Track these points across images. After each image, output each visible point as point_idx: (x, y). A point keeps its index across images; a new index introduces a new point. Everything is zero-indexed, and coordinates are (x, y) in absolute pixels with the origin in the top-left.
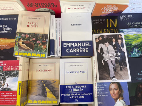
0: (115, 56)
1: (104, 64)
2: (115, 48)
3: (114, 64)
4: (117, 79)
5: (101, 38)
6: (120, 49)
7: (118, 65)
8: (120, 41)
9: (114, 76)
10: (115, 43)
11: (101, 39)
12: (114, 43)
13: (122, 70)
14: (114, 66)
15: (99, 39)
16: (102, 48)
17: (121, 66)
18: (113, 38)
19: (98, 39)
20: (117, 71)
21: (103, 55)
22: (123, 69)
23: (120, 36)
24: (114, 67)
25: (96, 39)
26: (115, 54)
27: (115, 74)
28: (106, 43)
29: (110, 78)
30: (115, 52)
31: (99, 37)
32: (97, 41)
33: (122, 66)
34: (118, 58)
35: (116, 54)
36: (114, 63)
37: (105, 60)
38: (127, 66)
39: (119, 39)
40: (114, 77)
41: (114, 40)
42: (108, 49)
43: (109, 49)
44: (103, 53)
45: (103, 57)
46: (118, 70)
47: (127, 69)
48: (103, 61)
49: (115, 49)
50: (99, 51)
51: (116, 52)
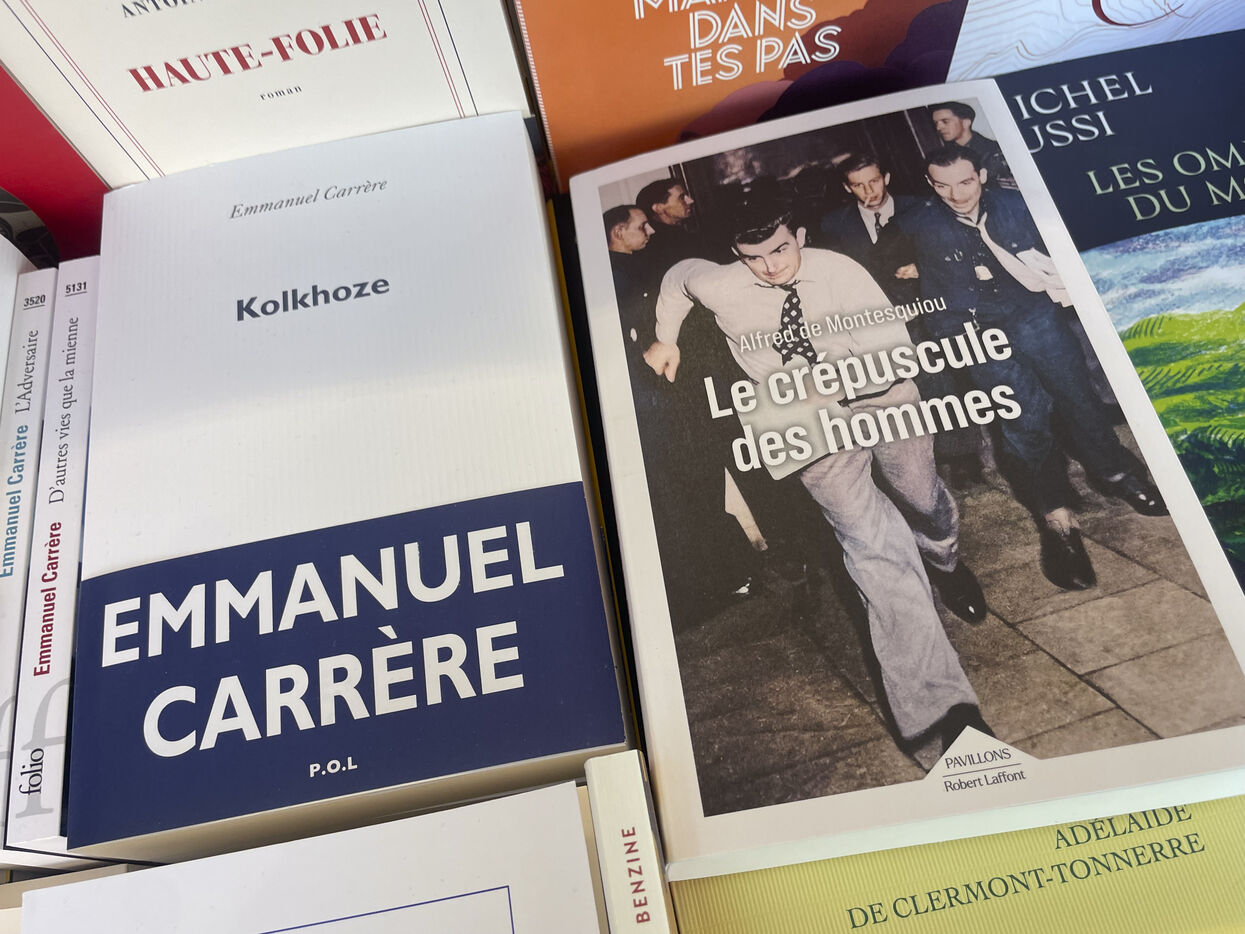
0: (929, 386)
1: (752, 532)
2: (909, 272)
3: (926, 502)
4: (1030, 743)
5: (675, 192)
6: (983, 273)
7: (995, 501)
8: (957, 182)
9: (965, 691)
10: (888, 210)
11: (675, 206)
12: (877, 212)
13: (1088, 578)
14: (937, 534)
15: (652, 218)
16: (711, 314)
17: (1061, 518)
18: (852, 165)
19: (638, 218)
20: (996, 599)
21: (725, 401)
22: (1101, 559)
23: (949, 126)
24: (927, 556)
25: (615, 218)
26: (916, 358)
27: (973, 663)
28: (754, 240)
29: (890, 745)
30: (910, 326)
31: (653, 193)
32: (633, 236)
33: (1076, 505)
34: (972, 408)
35: (933, 357)
36: (920, 483)
37: (763, 472)
38: (1154, 492)
39: (948, 153)
40: (961, 717)
41: (866, 180)
42: (792, 311)
43: (812, 308)
44: (730, 373)
45: (733, 427)
46: (1016, 582)
47: (1173, 542)
48: (739, 477)
49: (899, 293)
50: (665, 357)
51: (920, 330)
